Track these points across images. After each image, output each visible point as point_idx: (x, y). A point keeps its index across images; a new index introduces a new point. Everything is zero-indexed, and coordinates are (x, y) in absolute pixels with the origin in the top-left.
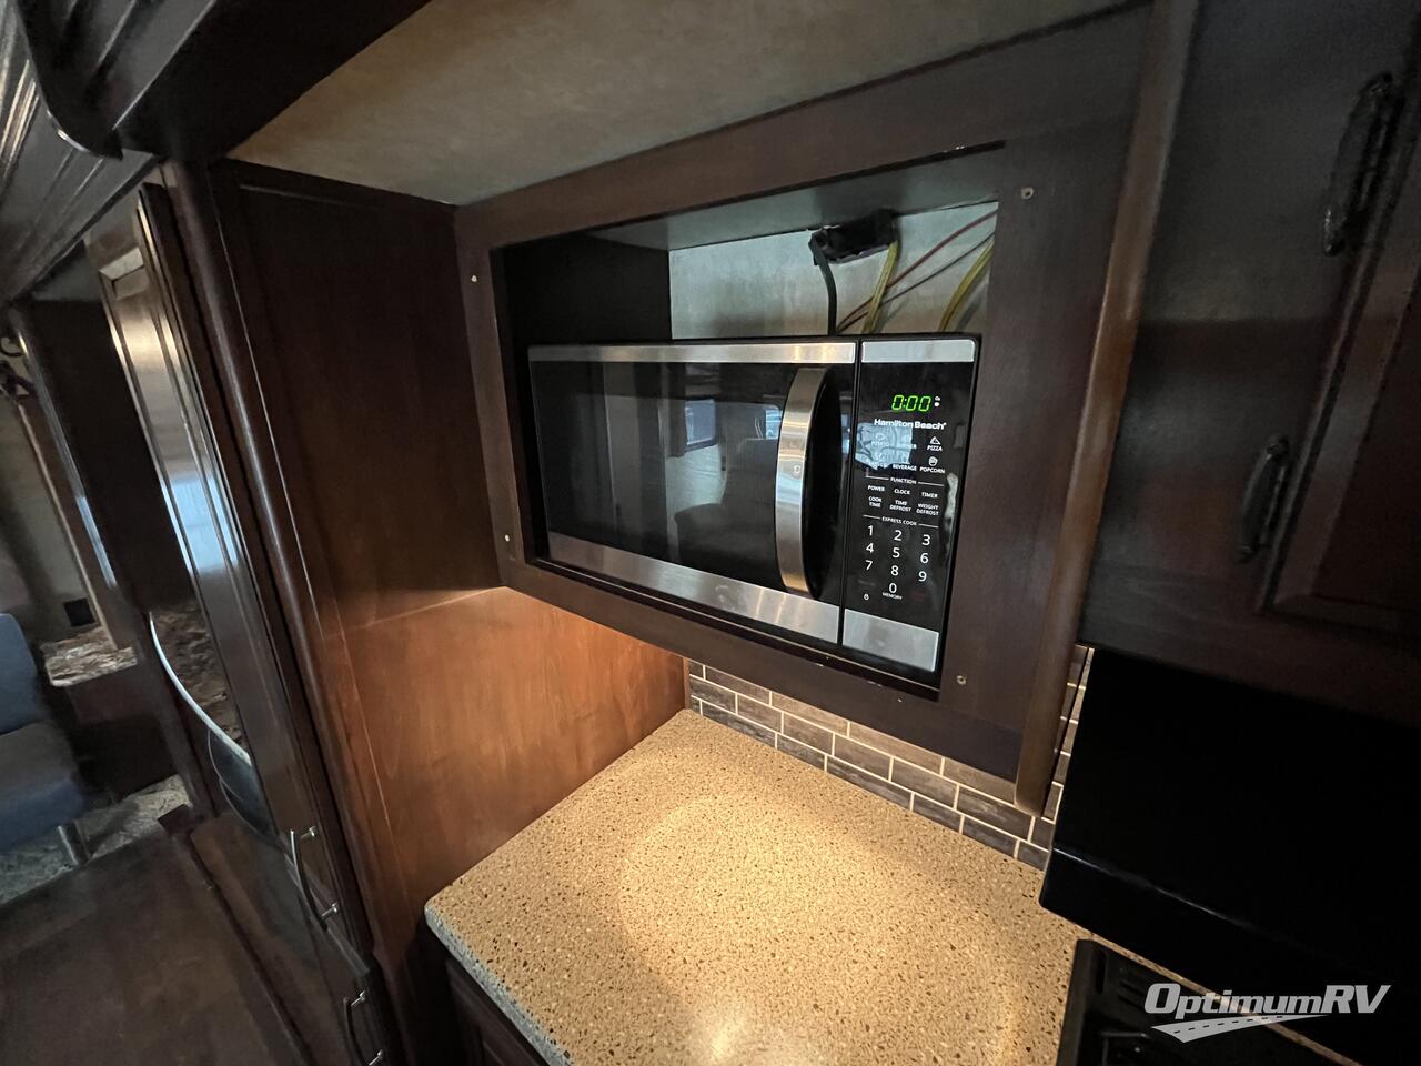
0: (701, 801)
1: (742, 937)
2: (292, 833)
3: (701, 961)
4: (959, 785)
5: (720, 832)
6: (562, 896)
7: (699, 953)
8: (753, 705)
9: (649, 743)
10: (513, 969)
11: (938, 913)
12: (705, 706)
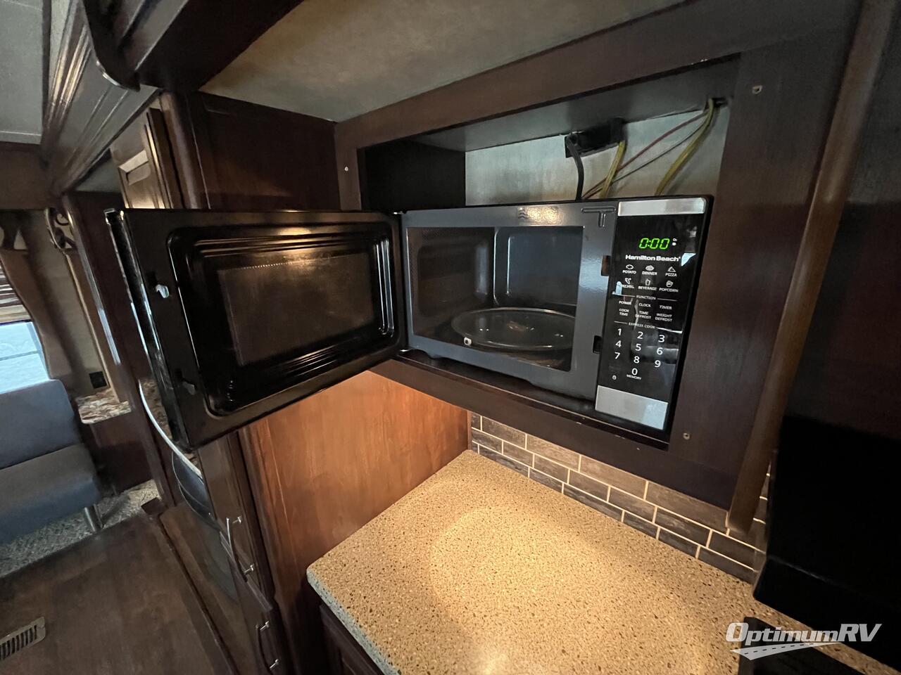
0: (481, 510)
1: (511, 601)
2: (228, 520)
3: (485, 616)
4: (657, 507)
5: (494, 531)
6: (393, 568)
7: (483, 610)
8: (513, 448)
9: (446, 471)
10: (363, 614)
11: (644, 593)
12: (481, 448)
